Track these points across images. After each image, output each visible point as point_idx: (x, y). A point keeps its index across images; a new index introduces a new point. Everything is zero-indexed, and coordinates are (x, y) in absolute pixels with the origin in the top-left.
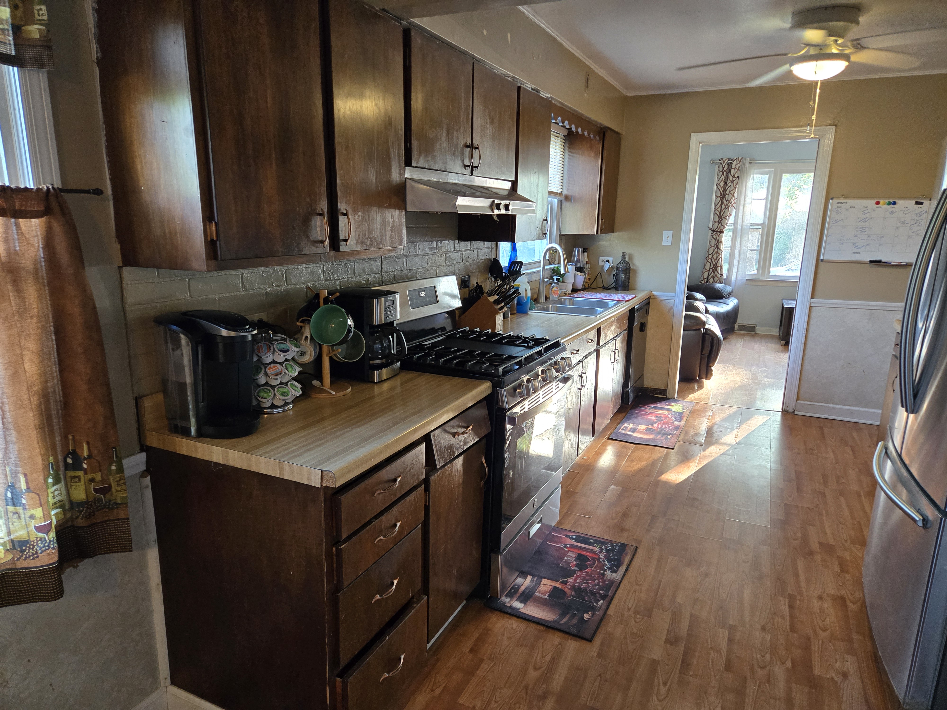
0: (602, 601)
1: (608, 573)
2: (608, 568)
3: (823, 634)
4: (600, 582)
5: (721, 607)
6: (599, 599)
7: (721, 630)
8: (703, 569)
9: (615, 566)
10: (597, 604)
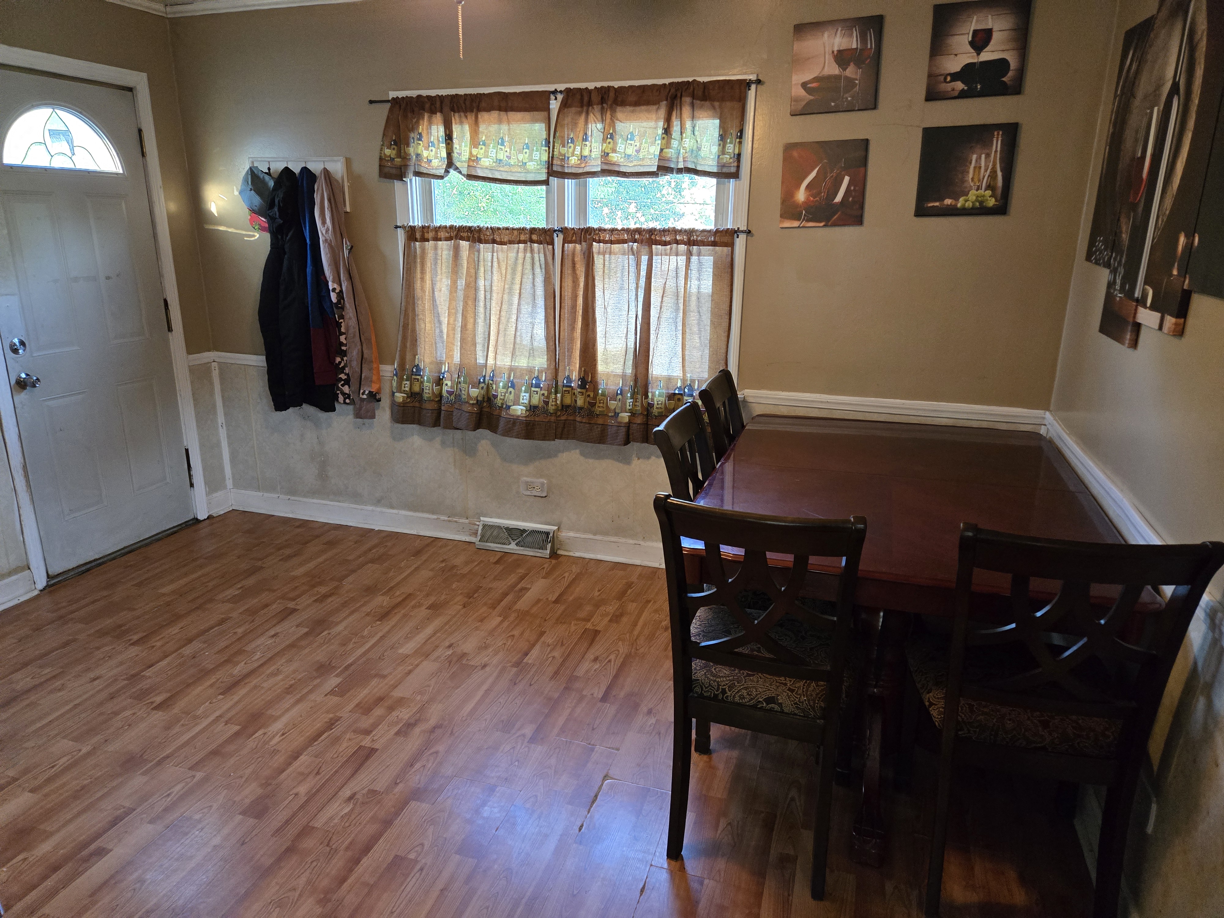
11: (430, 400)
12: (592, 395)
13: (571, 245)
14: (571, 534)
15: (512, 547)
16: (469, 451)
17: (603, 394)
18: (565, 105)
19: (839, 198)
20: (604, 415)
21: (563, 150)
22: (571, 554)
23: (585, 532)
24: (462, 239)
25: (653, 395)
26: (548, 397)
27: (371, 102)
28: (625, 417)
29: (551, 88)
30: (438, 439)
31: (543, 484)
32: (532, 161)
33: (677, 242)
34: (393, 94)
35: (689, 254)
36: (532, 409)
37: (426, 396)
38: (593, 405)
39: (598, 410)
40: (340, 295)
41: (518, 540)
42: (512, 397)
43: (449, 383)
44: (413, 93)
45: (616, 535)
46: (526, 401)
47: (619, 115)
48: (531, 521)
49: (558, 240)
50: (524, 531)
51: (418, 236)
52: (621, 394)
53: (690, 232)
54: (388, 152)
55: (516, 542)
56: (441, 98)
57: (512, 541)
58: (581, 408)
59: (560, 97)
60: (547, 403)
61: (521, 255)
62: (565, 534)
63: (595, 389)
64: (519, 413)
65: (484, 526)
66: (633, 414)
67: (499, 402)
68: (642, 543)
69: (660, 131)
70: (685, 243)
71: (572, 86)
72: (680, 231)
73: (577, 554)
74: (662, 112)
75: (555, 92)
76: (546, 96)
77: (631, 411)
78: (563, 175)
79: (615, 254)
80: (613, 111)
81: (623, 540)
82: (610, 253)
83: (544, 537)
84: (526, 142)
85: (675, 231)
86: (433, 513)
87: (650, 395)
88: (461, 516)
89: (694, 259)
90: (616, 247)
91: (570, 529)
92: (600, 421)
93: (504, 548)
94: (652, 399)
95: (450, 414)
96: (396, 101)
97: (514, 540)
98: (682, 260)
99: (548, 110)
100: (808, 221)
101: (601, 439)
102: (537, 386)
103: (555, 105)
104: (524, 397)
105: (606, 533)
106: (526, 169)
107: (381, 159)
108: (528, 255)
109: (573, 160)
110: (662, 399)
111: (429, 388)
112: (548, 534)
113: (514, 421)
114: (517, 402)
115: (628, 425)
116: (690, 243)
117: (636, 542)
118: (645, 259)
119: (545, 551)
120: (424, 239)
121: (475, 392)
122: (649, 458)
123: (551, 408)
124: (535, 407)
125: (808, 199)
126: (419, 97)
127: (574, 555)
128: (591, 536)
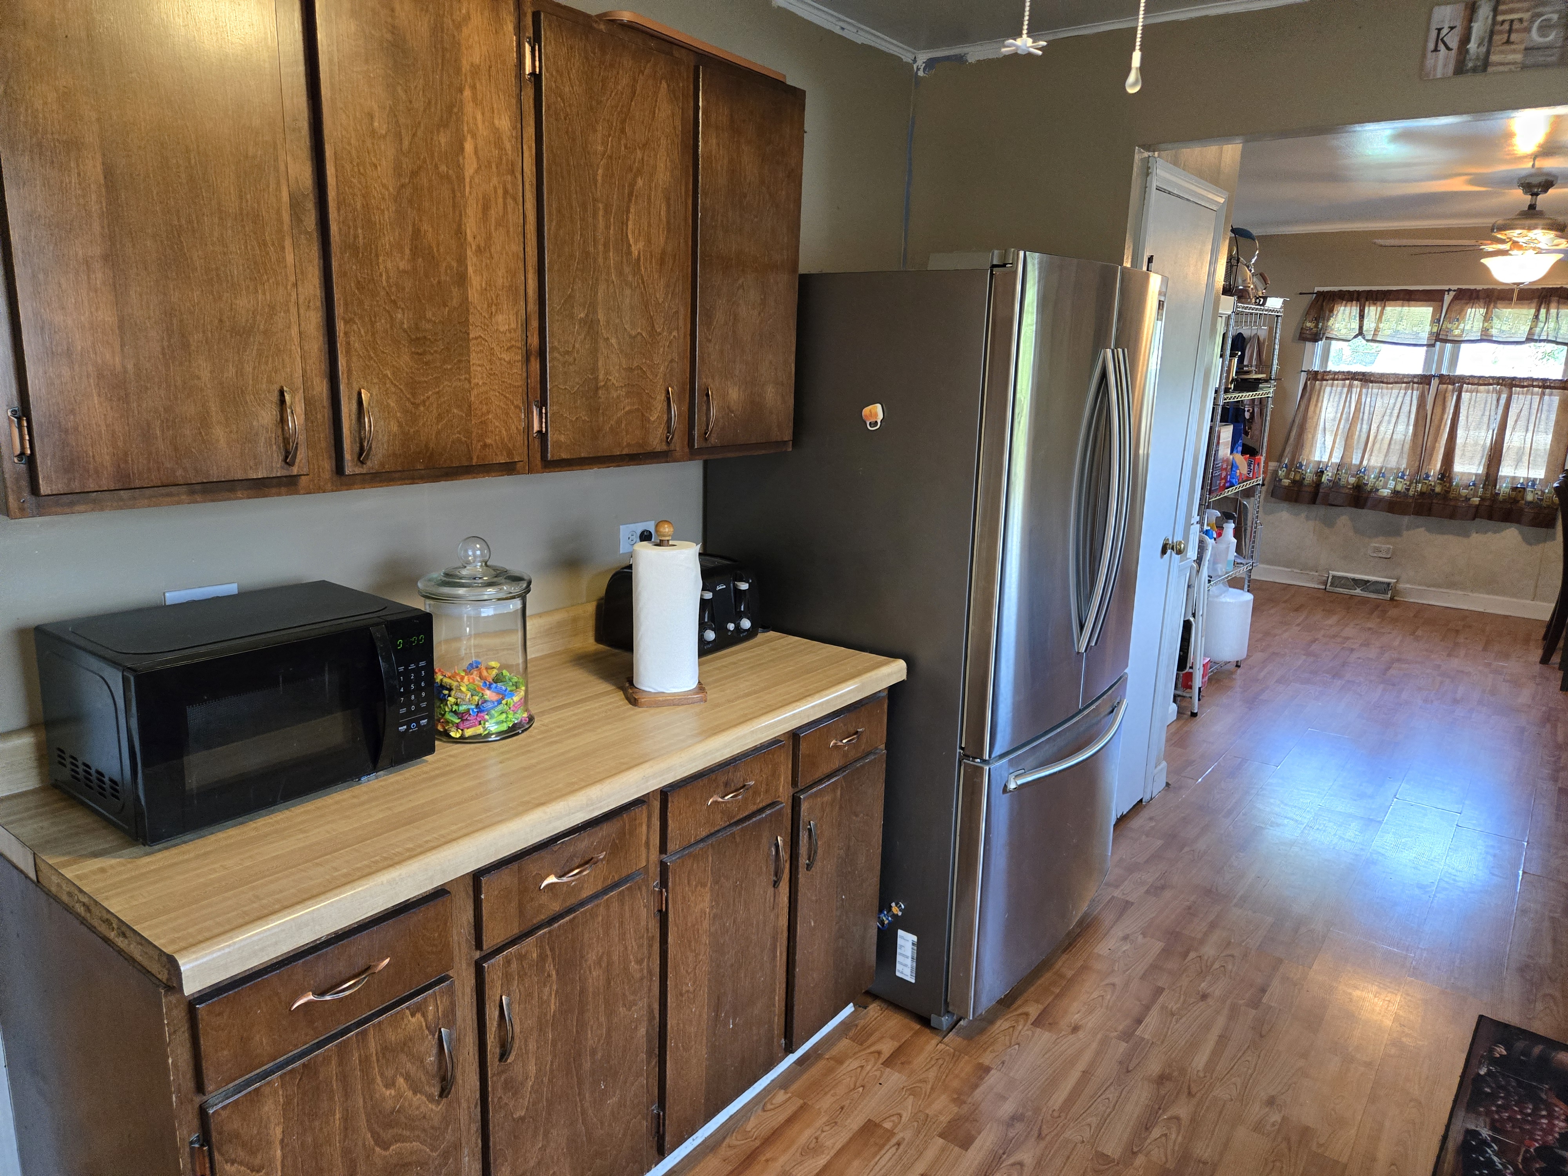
0: (1482, 1072)
1: (1485, 1133)
2: (1490, 1147)
3: (1117, 980)
4: (1497, 1112)
5: (1261, 1036)
6: (1488, 1078)
7: (1273, 1004)
8: (1276, 1117)
9: (1474, 1149)
10: (1489, 1070)
11: (1309, 485)
12: (1448, 485)
13: (1445, 386)
14: (1408, 586)
15: (1358, 591)
16: (1329, 523)
17: (1457, 485)
18: (1455, 298)
20: (1456, 499)
21: (1449, 326)
22: (1406, 600)
23: (1420, 585)
24: (1357, 380)
25: (1501, 487)
26: (1410, 485)
27: (1301, 294)
28: (1476, 500)
29: (1447, 287)
30: (1303, 515)
31: (1389, 549)
32: (1423, 332)
33: (1534, 386)
34: (1316, 289)
35: (1543, 394)
36: (1395, 492)
37: (1306, 482)
38: (1447, 492)
39: (1451, 496)
40: (1252, 414)
41: (1363, 587)
42: (1381, 483)
43: (1330, 474)
44: (1336, 289)
45: (1447, 588)
46: (1392, 487)
47: (1498, 305)
48: (1373, 575)
49: (1435, 383)
50: (1368, 581)
51: (1319, 377)
52: (1474, 485)
53: (1544, 380)
54: (1309, 324)
55: (1361, 588)
56: (1358, 292)
57: (1357, 588)
58: (1438, 494)
59: (1452, 294)
60: (1408, 490)
61: (1403, 392)
62: (1401, 586)
63: (1451, 482)
64: (1385, 494)
65: (1333, 577)
66: (1482, 499)
67: (1369, 488)
69: (1531, 317)
70: (1539, 387)
71: (1464, 287)
72: (1537, 380)
73: (1411, 600)
74: (1534, 305)
75: (1449, 290)
76: (1442, 293)
77: (1480, 497)
78: (1446, 341)
79: (1481, 392)
80: (1495, 303)
81: (1454, 592)
82: (1477, 392)
83: (1386, 586)
85: (1533, 380)
86: (1288, 567)
87: (1498, 487)
88: (1312, 570)
89: (1546, 398)
90: (1482, 388)
91: (1408, 582)
92: (1452, 503)
93: (1351, 592)
94: (1499, 490)
95: (1327, 495)
96: (1319, 294)
97: (1359, 587)
98: (1537, 398)
99: (1442, 301)
101: (1452, 516)
102: (1402, 478)
103: (1448, 298)
104: (1391, 484)
105: (1439, 586)
106: (1413, 337)
107: (1302, 329)
108: (1410, 392)
109: (1456, 332)
110: (1508, 490)
111: (1310, 477)
112: (1389, 584)
113: (1382, 499)
114: (1385, 487)
115: (1477, 507)
116: (1544, 387)
118: (1504, 397)
119: (1386, 596)
120: (1323, 379)
121: (1352, 480)
122: (1486, 533)
123: (1411, 493)
124: (1398, 492)
126: (1341, 291)
127: (1408, 600)
128: (1426, 588)
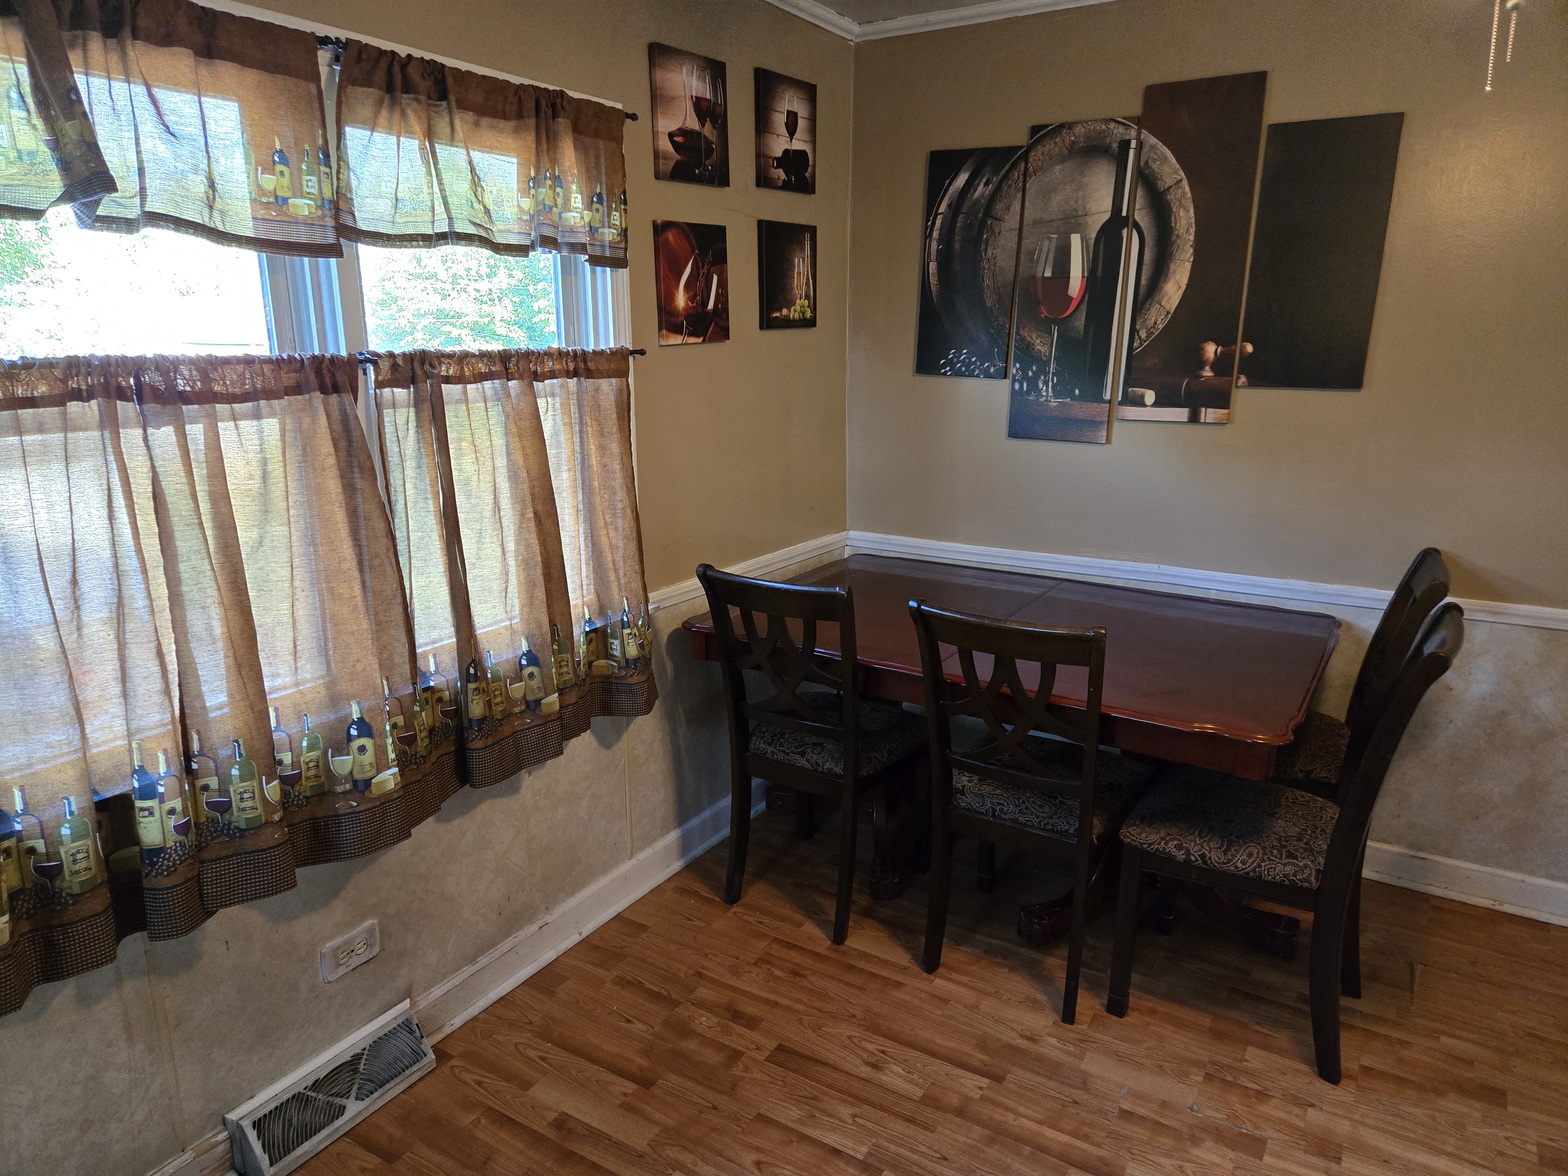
14: (434, 993)
15: (354, 1110)
19: (711, 306)
20: (509, 715)
22: (447, 1030)
23: (457, 970)
28: (551, 702)
32: (302, 197)
41: (355, 1087)
45: (509, 933)
55: (353, 1094)
57: (344, 1101)
65: (258, 1122)
68: (549, 918)
73: (458, 1021)
74: (532, 138)
81: (520, 936)
83: (404, 1036)
84: (278, 147)
91: (430, 985)
93: (337, 1130)
97: (346, 1095)
100: (690, 334)
106: (286, 215)
112: (408, 1023)
117: (541, 923)
119: (425, 1061)
125: (687, 304)
127: (453, 1028)
128: (469, 970)
